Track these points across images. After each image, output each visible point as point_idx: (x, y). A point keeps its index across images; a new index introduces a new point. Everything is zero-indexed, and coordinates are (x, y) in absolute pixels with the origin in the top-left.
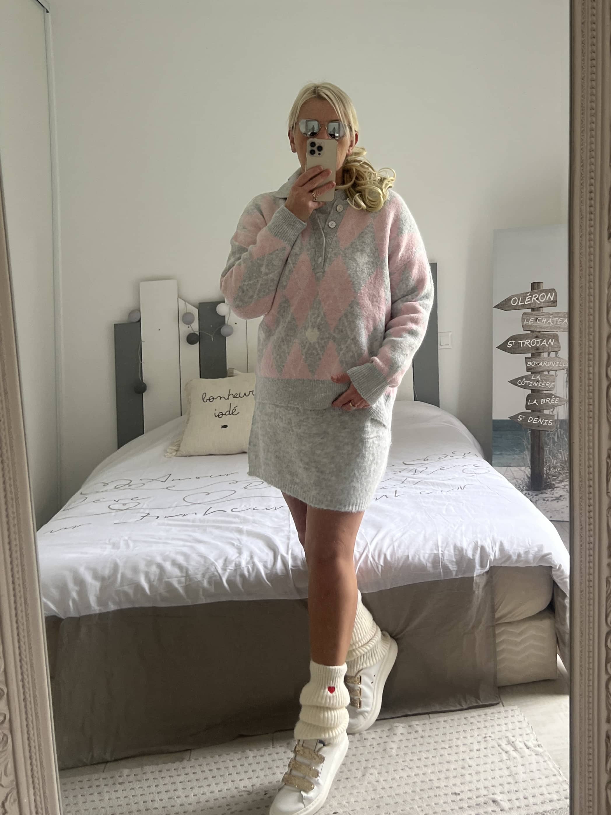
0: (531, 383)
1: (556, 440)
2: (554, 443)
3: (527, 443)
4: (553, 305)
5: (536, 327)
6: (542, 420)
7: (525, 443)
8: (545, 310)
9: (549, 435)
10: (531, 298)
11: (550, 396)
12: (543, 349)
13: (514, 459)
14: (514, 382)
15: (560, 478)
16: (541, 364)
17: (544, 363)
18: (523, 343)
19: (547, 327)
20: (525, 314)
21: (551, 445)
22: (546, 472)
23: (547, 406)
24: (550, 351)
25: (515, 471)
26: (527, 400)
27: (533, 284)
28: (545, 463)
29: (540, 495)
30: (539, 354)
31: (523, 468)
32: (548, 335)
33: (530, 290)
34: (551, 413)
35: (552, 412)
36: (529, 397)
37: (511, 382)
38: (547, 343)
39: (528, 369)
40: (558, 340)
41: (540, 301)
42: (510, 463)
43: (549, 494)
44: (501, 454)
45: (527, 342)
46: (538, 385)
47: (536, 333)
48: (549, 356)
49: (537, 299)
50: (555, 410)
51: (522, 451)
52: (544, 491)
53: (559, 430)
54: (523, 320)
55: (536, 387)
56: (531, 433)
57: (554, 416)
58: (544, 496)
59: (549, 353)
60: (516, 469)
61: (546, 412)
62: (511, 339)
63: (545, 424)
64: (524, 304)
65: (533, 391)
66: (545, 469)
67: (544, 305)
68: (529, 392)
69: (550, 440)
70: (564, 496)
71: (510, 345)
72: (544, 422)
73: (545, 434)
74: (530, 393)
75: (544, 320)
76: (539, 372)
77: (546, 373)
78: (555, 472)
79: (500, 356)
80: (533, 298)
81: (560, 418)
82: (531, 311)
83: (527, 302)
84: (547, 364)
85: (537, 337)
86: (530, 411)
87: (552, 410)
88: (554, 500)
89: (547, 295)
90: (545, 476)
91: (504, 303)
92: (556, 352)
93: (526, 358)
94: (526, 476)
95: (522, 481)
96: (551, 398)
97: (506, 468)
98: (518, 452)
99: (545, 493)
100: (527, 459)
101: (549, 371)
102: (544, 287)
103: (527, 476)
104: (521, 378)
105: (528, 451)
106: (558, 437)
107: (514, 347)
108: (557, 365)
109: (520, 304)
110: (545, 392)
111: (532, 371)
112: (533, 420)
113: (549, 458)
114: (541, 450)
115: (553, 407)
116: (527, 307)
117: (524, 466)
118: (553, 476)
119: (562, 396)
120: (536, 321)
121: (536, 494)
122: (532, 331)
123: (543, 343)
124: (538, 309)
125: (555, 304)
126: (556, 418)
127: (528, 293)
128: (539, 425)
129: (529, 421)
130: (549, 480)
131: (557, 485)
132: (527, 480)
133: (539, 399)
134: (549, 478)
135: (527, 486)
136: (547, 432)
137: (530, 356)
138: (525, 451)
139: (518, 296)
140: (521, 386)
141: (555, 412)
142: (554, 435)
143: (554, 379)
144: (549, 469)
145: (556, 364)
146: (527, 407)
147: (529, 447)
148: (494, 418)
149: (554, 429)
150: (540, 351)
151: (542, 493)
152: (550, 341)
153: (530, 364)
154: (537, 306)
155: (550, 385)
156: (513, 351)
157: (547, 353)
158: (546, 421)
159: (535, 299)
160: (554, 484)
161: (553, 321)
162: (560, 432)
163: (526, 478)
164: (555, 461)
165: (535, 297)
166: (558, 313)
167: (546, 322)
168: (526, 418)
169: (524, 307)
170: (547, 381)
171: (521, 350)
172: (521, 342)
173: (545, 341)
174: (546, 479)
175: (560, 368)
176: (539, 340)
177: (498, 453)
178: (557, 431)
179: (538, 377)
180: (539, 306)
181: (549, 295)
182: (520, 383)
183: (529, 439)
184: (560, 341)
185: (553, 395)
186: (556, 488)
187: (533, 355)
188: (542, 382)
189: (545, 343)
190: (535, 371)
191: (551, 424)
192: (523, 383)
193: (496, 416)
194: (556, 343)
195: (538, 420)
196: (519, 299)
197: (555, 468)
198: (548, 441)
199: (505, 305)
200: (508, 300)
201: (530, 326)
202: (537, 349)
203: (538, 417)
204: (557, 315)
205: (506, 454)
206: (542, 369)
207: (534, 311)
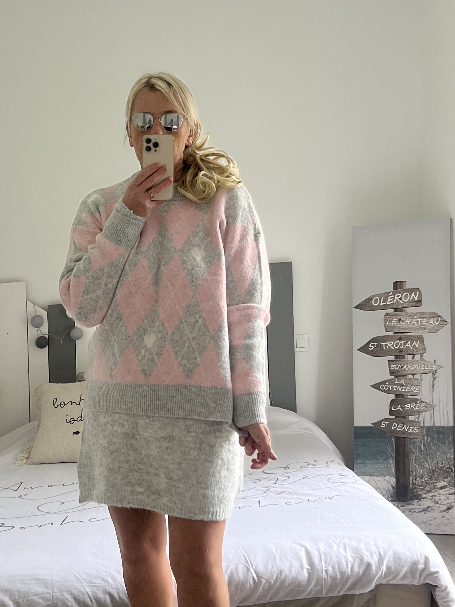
0: (395, 387)
1: (423, 449)
2: (420, 451)
3: (391, 450)
4: (417, 305)
5: (399, 328)
6: (407, 427)
7: (390, 451)
8: (409, 310)
9: (414, 442)
10: (394, 298)
11: (415, 401)
12: (408, 352)
13: (377, 468)
14: (376, 386)
15: (427, 489)
16: (405, 367)
17: (408, 367)
18: (386, 345)
19: (411, 328)
20: (387, 314)
21: (417, 454)
22: (413, 482)
23: (413, 412)
24: (415, 353)
25: (379, 481)
26: (391, 406)
27: (395, 283)
28: (411, 473)
29: (407, 507)
30: (403, 357)
31: (387, 478)
32: (413, 336)
33: (392, 290)
34: (417, 420)
35: (418, 418)
36: (392, 402)
37: (373, 386)
38: (411, 345)
39: (392, 373)
40: (423, 342)
41: (403, 301)
42: (373, 473)
43: (415, 505)
44: (363, 463)
45: (390, 344)
46: (402, 389)
47: (399, 334)
48: (413, 358)
49: (400, 299)
50: (421, 416)
51: (386, 460)
52: (410, 501)
53: (425, 437)
54: (385, 321)
55: (400, 392)
56: (395, 440)
57: (419, 422)
58: (410, 507)
59: (414, 355)
60: (379, 478)
61: (411, 418)
62: (372, 341)
63: (410, 431)
64: (387, 304)
65: (397, 396)
66: (411, 478)
67: (408, 306)
68: (393, 396)
69: (416, 449)
70: (431, 507)
71: (371, 347)
72: (409, 429)
73: (411, 441)
74: (394, 398)
75: (408, 321)
76: (403, 376)
77: (410, 377)
78: (422, 482)
79: (360, 359)
80: (396, 298)
81: (426, 425)
82: (394, 311)
83: (389, 302)
84: (411, 367)
85: (400, 339)
86: (394, 417)
87: (417, 416)
88: (421, 511)
89: (411, 295)
90: (411, 486)
91: (365, 303)
92: (422, 355)
93: (389, 361)
94: (390, 486)
95: (386, 491)
96: (416, 403)
97: (369, 477)
98: (381, 461)
99: (411, 504)
100: (391, 468)
101: (413, 375)
102: (408, 286)
103: (392, 486)
104: (384, 382)
105: (392, 460)
106: (424, 445)
107: (376, 349)
108: (423, 368)
109: (381, 304)
110: (410, 397)
111: (396, 374)
112: (397, 427)
113: (415, 466)
114: (406, 459)
115: (419, 412)
116: (390, 307)
117: (389, 475)
118: (420, 486)
119: (428, 402)
120: (400, 322)
121: (401, 505)
122: (395, 333)
123: (407, 345)
124: (401, 309)
125: (419, 304)
126: (422, 425)
127: (390, 292)
128: (404, 432)
129: (393, 428)
130: (415, 490)
131: (424, 496)
132: (392, 490)
133: (403, 404)
134: (416, 488)
135: (392, 497)
136: (412, 440)
137: (394, 359)
138: (389, 459)
139: (379, 295)
140: (384, 391)
141: (421, 418)
142: (421, 443)
143: (420, 383)
144: (416, 479)
145: (421, 367)
146: (391, 413)
147: (394, 455)
148: (355, 425)
149: (420, 437)
150: (404, 353)
151: (408, 504)
152: (415, 342)
153: (393, 367)
154: (400, 306)
155: (415, 390)
156: (375, 353)
157: (412, 355)
158: (411, 427)
159: (398, 298)
160: (420, 494)
161: (417, 322)
162: (427, 439)
163: (391, 488)
164: (422, 470)
165: (398, 296)
166: (423, 313)
167: (410, 323)
168: (390, 425)
169: (386, 307)
170: (412, 385)
171: (384, 353)
172: (384, 344)
173: (409, 343)
174: (413, 489)
175: (425, 371)
176: (402, 342)
177: (362, 461)
178: (423, 439)
179: (402, 381)
180: (402, 306)
181: (413, 295)
182: (383, 387)
183: (393, 447)
184: (424, 343)
185: (418, 400)
186: (424, 498)
187: (396, 357)
188: (407, 386)
189: (409, 345)
190: (399, 374)
191: (416, 431)
192: (386, 387)
193: (358, 422)
194: (420, 345)
195: (403, 426)
196: (380, 299)
197: (421, 478)
198: (414, 449)
199: (365, 306)
200: (369, 300)
201: (393, 327)
202: (401, 351)
203: (403, 423)
204: (421, 316)
205: (369, 463)
206: (406, 373)
207: (397, 311)
